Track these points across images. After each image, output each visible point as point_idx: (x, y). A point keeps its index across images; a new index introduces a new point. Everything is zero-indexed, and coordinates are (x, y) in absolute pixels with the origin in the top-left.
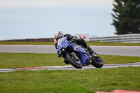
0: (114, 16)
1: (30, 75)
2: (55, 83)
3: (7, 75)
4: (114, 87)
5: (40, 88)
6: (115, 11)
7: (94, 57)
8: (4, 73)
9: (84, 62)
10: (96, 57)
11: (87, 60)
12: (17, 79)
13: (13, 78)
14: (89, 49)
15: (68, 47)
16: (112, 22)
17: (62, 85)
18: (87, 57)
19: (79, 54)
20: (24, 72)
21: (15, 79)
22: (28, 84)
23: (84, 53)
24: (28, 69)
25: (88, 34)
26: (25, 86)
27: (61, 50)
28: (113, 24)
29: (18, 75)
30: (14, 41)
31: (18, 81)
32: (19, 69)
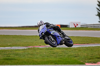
0: (98, 9)
1: (38, 51)
2: (56, 57)
3: (22, 51)
4: (98, 60)
5: (45, 60)
6: (99, 6)
7: (66, 39)
8: (19, 50)
9: (59, 42)
10: (67, 39)
11: (61, 41)
12: (29, 54)
13: (26, 53)
14: (63, 34)
15: (47, 32)
16: (97, 13)
17: (61, 58)
18: (61, 39)
19: (55, 37)
20: (34, 49)
21: (27, 54)
22: (37, 58)
23: (58, 36)
24: (37, 47)
25: (80, 22)
26: (35, 59)
27: (42, 34)
28: (98, 15)
29: (30, 51)
30: (27, 27)
31: (30, 56)
32: (30, 47)
